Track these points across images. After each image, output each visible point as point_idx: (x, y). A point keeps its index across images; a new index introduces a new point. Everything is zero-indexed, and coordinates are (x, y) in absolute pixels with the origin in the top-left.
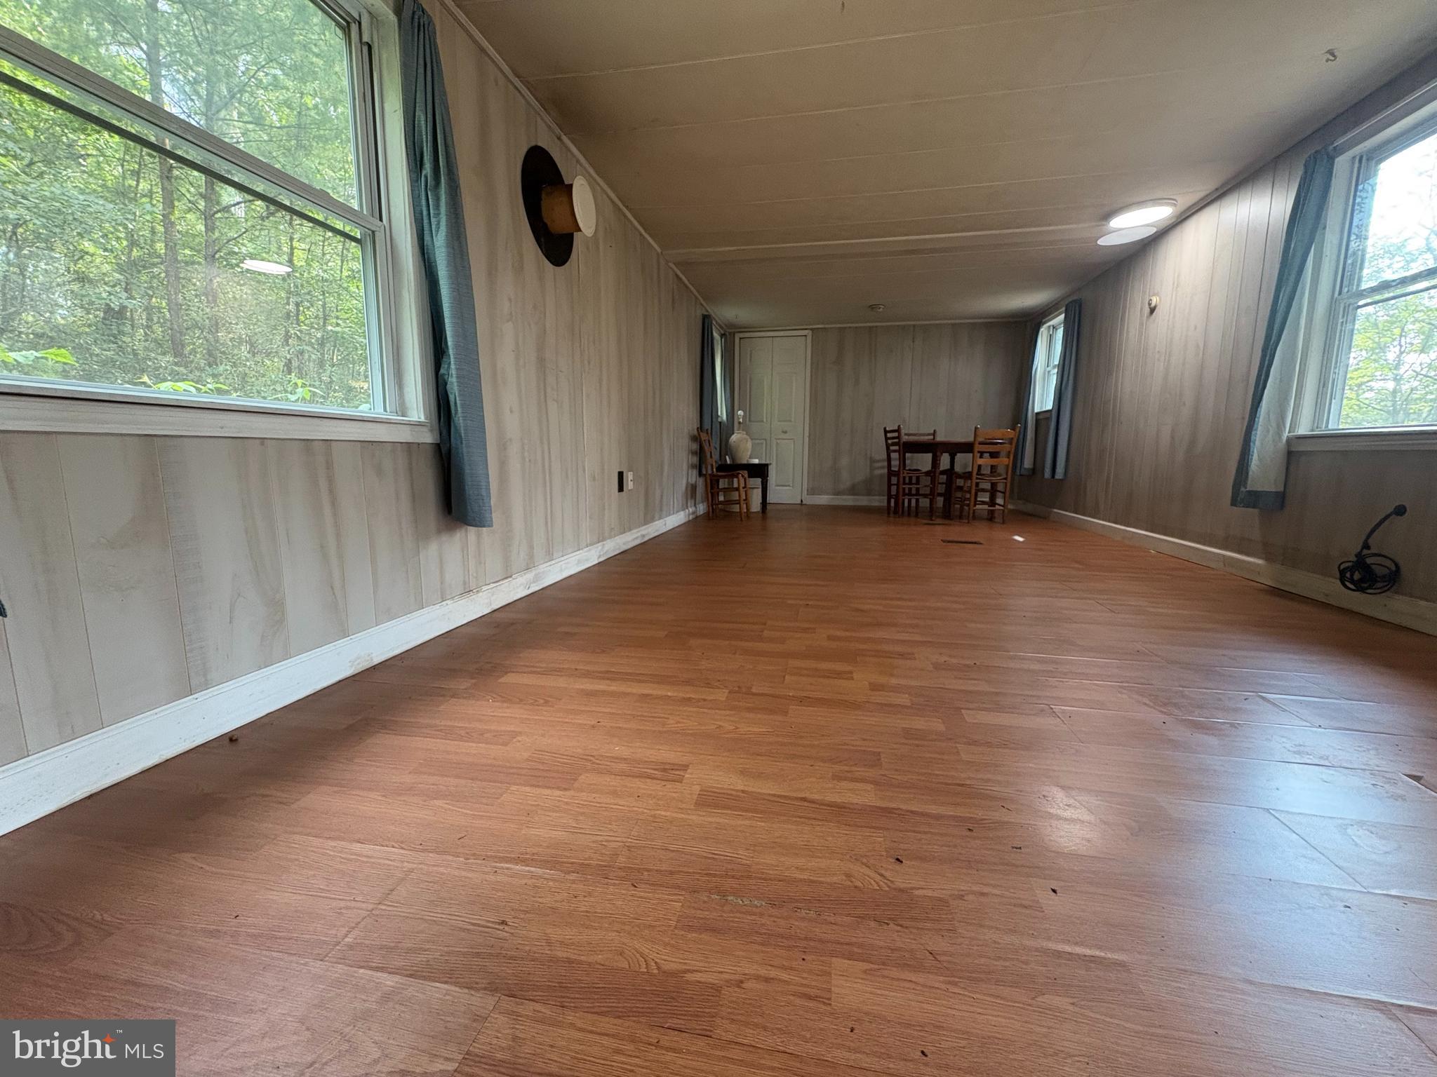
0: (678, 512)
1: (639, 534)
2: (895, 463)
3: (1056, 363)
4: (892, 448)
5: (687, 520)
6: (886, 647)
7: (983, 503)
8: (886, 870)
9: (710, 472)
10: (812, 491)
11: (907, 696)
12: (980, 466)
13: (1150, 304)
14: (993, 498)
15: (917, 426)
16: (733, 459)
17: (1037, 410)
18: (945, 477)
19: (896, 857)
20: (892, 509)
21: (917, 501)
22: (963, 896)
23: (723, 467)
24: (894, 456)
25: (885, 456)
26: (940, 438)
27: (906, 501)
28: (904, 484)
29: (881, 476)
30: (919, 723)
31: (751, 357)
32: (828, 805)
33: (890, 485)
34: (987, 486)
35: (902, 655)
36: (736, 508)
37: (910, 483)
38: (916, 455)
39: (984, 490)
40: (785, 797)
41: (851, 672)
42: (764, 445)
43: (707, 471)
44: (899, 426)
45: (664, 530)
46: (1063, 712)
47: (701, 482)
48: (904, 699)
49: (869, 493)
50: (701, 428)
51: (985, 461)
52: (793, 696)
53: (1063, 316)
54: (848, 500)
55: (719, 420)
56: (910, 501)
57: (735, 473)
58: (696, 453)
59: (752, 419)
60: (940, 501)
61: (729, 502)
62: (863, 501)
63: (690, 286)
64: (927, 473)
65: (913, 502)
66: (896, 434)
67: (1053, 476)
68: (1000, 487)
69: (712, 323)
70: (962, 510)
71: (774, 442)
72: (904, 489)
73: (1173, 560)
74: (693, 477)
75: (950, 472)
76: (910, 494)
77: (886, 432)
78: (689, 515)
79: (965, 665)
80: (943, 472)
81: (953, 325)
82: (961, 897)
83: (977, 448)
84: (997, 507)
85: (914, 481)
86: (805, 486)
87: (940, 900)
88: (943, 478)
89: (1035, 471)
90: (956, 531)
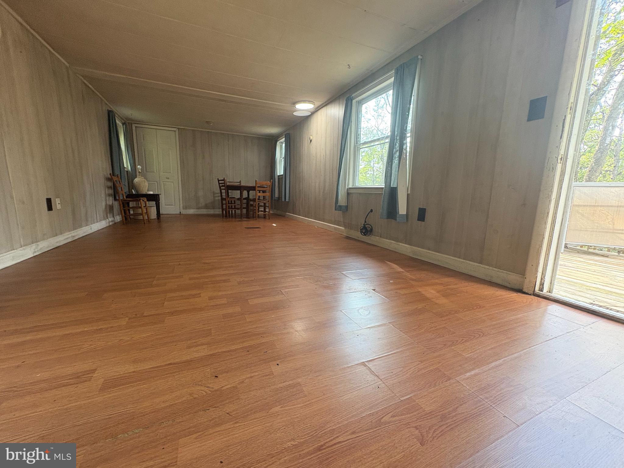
0: (101, 220)
1: (70, 235)
2: (224, 194)
3: (283, 157)
4: (222, 188)
5: (108, 225)
6: (218, 279)
7: (262, 211)
8: (210, 383)
9: (121, 198)
10: (185, 208)
11: (225, 299)
12: (259, 196)
13: (310, 139)
14: (265, 209)
15: (232, 178)
16: (137, 191)
17: (278, 174)
18: (246, 200)
19: (215, 376)
20: (225, 215)
21: (235, 211)
22: (243, 381)
23: (130, 196)
24: (223, 191)
25: (219, 191)
26: (243, 184)
27: (230, 211)
28: (229, 203)
29: (218, 200)
30: (230, 310)
31: (144, 138)
32: (183, 363)
33: (222, 204)
34: (263, 204)
35: (225, 281)
36: (141, 217)
37: (231, 203)
38: (233, 191)
39: (261, 206)
40: (157, 367)
41: (200, 294)
42: (156, 184)
43: (119, 198)
44: (224, 178)
45: (90, 232)
46: (285, 292)
47: (116, 204)
48: (224, 301)
49: (214, 208)
50: (113, 174)
51: (261, 194)
52: (168, 312)
53: (284, 139)
54: (204, 211)
55: (126, 169)
56: (232, 211)
57: (138, 199)
58: (111, 187)
59: (147, 171)
60: (244, 211)
61: (135, 214)
62: (211, 212)
63: (96, 92)
64: (238, 199)
65: (233, 212)
66: (223, 182)
67: (285, 200)
68: (267, 205)
69: (115, 115)
70: (253, 215)
71: (162, 183)
72: (229, 206)
73: (322, 229)
74: (110, 201)
75: (248, 199)
76: (232, 208)
77: (219, 181)
78: (109, 222)
79: (251, 281)
80: (245, 199)
81: (245, 136)
82: (243, 382)
83: (257, 189)
84: (267, 213)
85: (233, 202)
86: (182, 205)
87: (234, 387)
88: (245, 201)
89: (279, 198)
90: (252, 223)
